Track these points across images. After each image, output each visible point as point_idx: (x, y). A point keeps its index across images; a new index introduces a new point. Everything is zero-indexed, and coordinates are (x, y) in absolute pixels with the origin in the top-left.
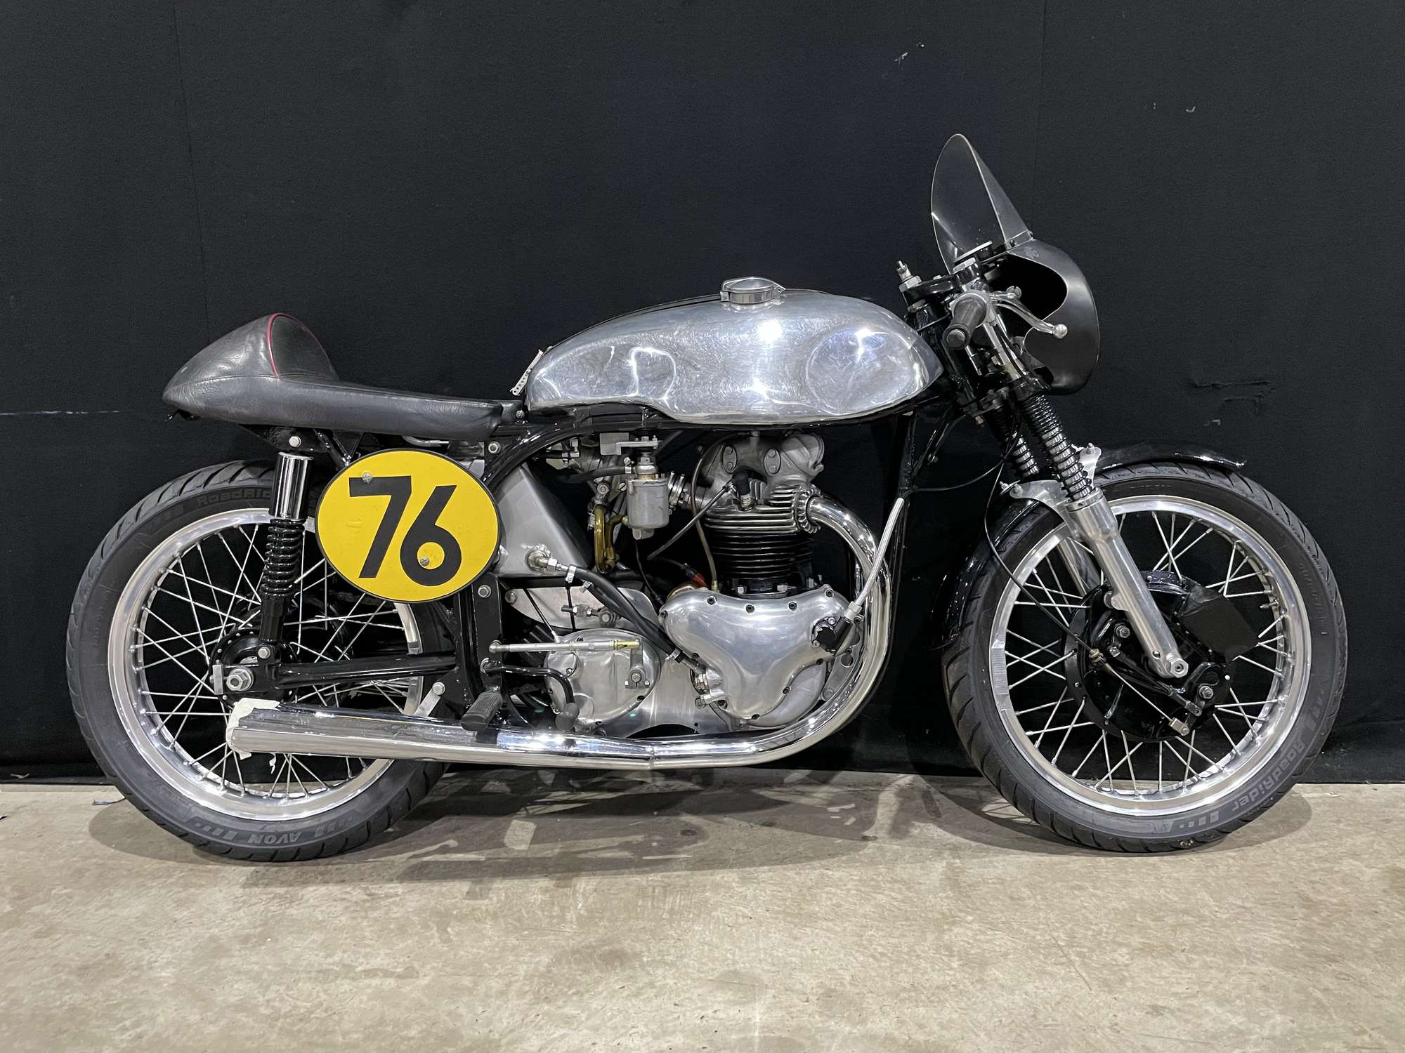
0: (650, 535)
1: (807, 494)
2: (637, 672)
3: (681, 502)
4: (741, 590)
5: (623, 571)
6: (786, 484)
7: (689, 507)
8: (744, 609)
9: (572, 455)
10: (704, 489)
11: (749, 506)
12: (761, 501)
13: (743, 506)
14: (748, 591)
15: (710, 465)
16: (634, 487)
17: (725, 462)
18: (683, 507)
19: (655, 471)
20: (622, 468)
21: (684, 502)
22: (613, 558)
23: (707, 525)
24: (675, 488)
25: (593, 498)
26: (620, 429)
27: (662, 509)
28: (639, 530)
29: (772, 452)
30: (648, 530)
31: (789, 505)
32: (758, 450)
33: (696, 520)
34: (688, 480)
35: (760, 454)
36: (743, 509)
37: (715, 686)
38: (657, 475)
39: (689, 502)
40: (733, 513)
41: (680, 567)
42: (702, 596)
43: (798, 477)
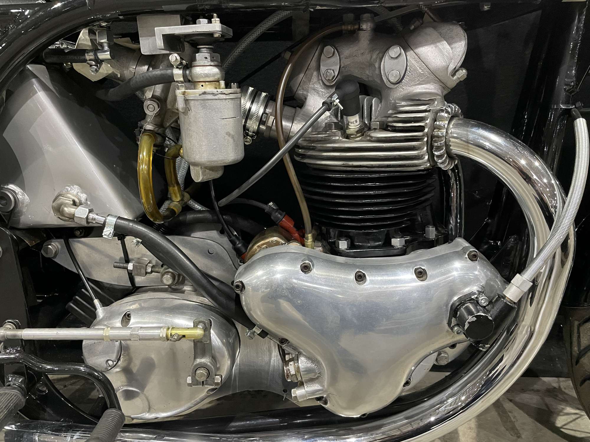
0: (218, 175)
1: (447, 112)
2: (202, 366)
3: (263, 127)
4: (343, 245)
5: (200, 212)
6: (415, 99)
7: (273, 134)
8: (352, 277)
9: (102, 56)
10: (293, 110)
11: (357, 132)
12: (375, 124)
13: (348, 132)
14: (352, 246)
15: (301, 75)
16: (186, 101)
17: (323, 69)
18: (266, 134)
19: (219, 76)
20: (169, 71)
21: (268, 127)
22: (179, 199)
23: (298, 159)
24: (254, 108)
25: (142, 122)
26: (165, 8)
27: (233, 137)
28: (198, 168)
29: (395, 51)
30: (213, 169)
31: (421, 129)
32: (372, 51)
33: (284, 154)
34: (271, 99)
35: (374, 57)
36: (348, 137)
37: (311, 380)
38: (222, 83)
39: (274, 128)
40: (334, 142)
41: (263, 210)
42: (293, 258)
43: (430, 88)
